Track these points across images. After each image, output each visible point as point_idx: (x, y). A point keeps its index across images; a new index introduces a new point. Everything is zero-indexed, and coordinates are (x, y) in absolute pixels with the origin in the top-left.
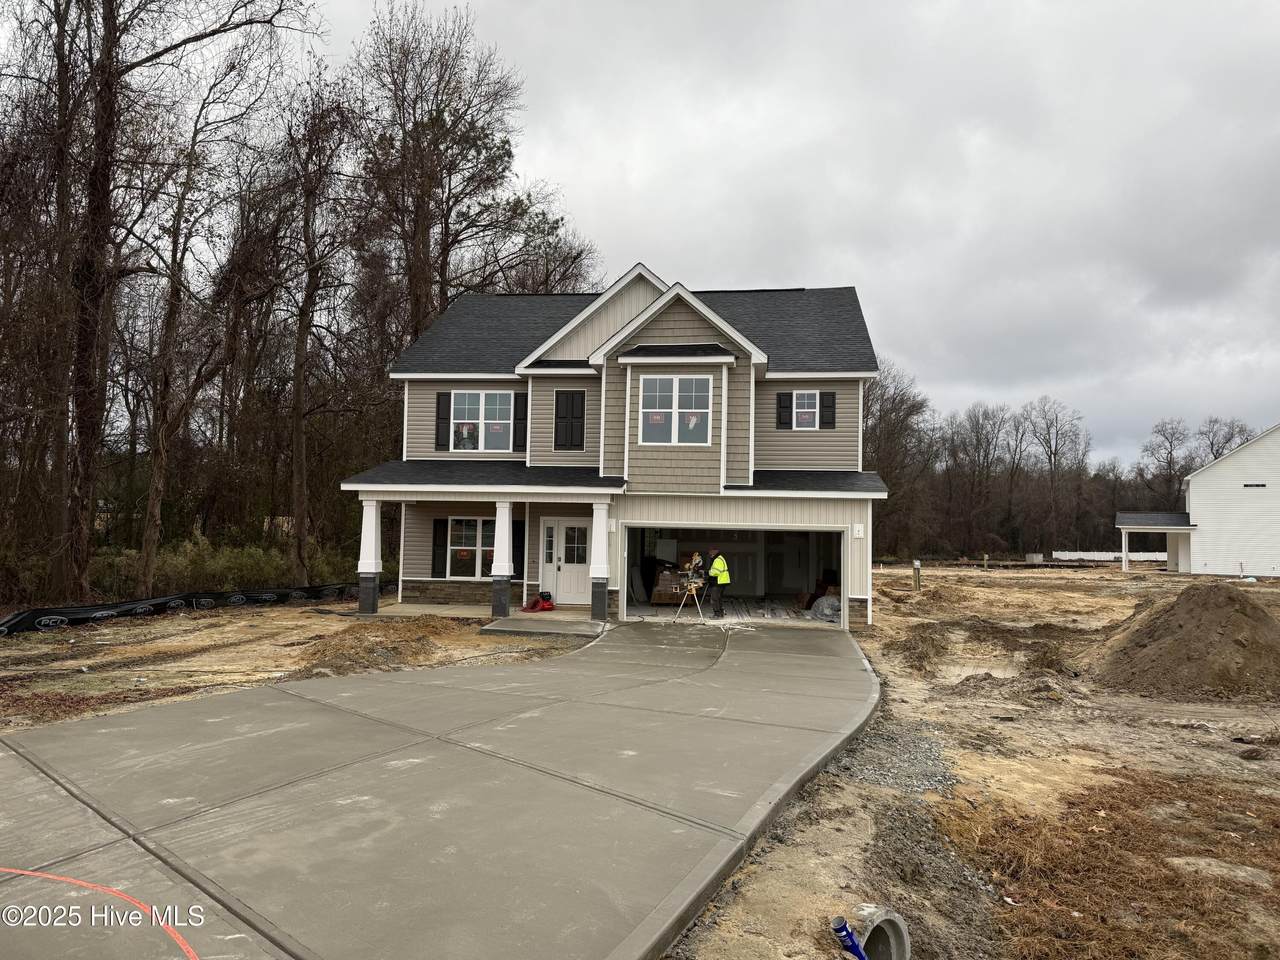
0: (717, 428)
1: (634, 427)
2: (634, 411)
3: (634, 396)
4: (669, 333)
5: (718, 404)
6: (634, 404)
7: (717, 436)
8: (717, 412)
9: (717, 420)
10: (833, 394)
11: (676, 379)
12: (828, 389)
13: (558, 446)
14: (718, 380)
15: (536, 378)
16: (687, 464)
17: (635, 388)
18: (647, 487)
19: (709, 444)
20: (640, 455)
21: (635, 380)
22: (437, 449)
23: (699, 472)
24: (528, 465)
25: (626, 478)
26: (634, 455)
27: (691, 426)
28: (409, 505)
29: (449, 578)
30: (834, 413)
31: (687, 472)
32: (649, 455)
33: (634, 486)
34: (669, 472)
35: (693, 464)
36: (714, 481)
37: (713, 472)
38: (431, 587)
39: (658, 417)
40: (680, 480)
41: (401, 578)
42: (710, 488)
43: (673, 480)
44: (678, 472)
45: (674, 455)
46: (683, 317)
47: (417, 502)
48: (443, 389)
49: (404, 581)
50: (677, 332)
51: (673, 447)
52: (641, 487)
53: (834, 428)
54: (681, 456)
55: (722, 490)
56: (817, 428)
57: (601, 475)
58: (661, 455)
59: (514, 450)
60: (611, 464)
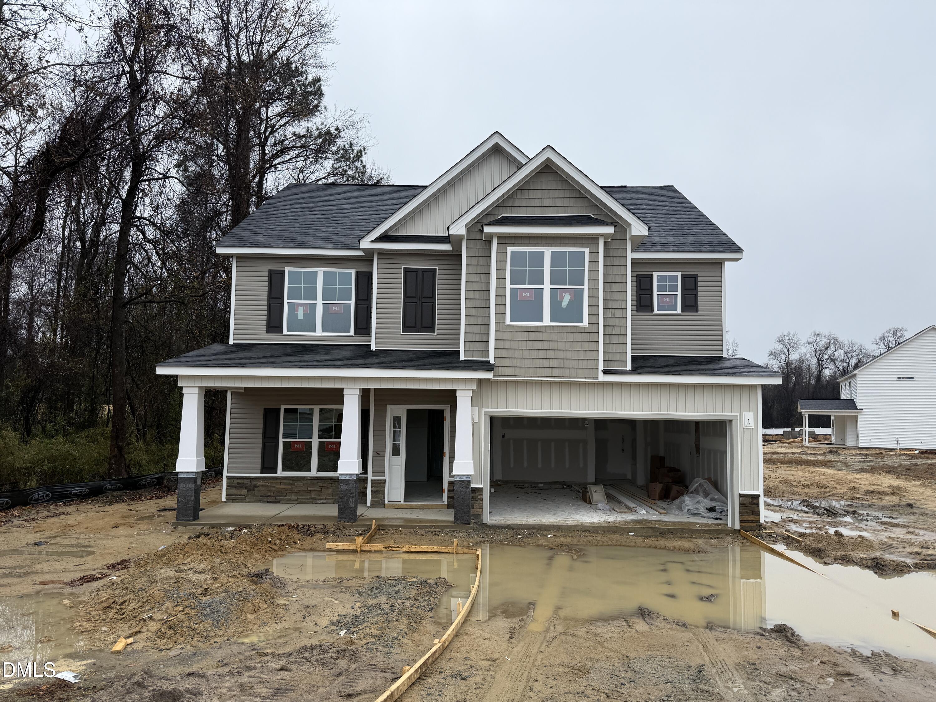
0: (594, 306)
1: (501, 305)
2: (501, 287)
3: (501, 270)
4: (537, 203)
5: (594, 279)
6: (501, 278)
7: (593, 315)
8: (594, 289)
9: (594, 297)
10: (695, 277)
11: (548, 252)
12: (690, 271)
13: (406, 328)
14: (594, 253)
15: (382, 254)
16: (561, 346)
17: (501, 261)
18: (517, 371)
19: (585, 323)
20: (508, 336)
21: (502, 253)
22: (268, 332)
23: (575, 355)
24: (373, 348)
25: (492, 361)
26: (501, 335)
27: (565, 303)
28: (237, 393)
29: (280, 473)
30: (696, 296)
31: (561, 355)
32: (518, 336)
33: (501, 371)
34: (541, 354)
35: (568, 346)
36: (590, 364)
37: (590, 355)
38: (260, 484)
39: (528, 294)
40: (553, 363)
41: (225, 474)
42: (587, 373)
43: (546, 363)
44: (551, 354)
45: (545, 336)
46: (552, 186)
47: (245, 388)
48: (275, 266)
49: (229, 478)
50: (546, 202)
51: (546, 327)
52: (509, 371)
53: (697, 311)
54: (554, 337)
55: (601, 374)
56: (679, 311)
57: (462, 358)
58: (532, 336)
59: (355, 333)
60: (472, 346)
